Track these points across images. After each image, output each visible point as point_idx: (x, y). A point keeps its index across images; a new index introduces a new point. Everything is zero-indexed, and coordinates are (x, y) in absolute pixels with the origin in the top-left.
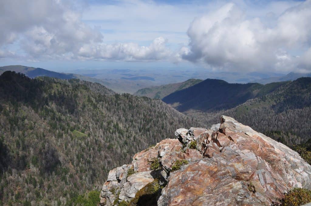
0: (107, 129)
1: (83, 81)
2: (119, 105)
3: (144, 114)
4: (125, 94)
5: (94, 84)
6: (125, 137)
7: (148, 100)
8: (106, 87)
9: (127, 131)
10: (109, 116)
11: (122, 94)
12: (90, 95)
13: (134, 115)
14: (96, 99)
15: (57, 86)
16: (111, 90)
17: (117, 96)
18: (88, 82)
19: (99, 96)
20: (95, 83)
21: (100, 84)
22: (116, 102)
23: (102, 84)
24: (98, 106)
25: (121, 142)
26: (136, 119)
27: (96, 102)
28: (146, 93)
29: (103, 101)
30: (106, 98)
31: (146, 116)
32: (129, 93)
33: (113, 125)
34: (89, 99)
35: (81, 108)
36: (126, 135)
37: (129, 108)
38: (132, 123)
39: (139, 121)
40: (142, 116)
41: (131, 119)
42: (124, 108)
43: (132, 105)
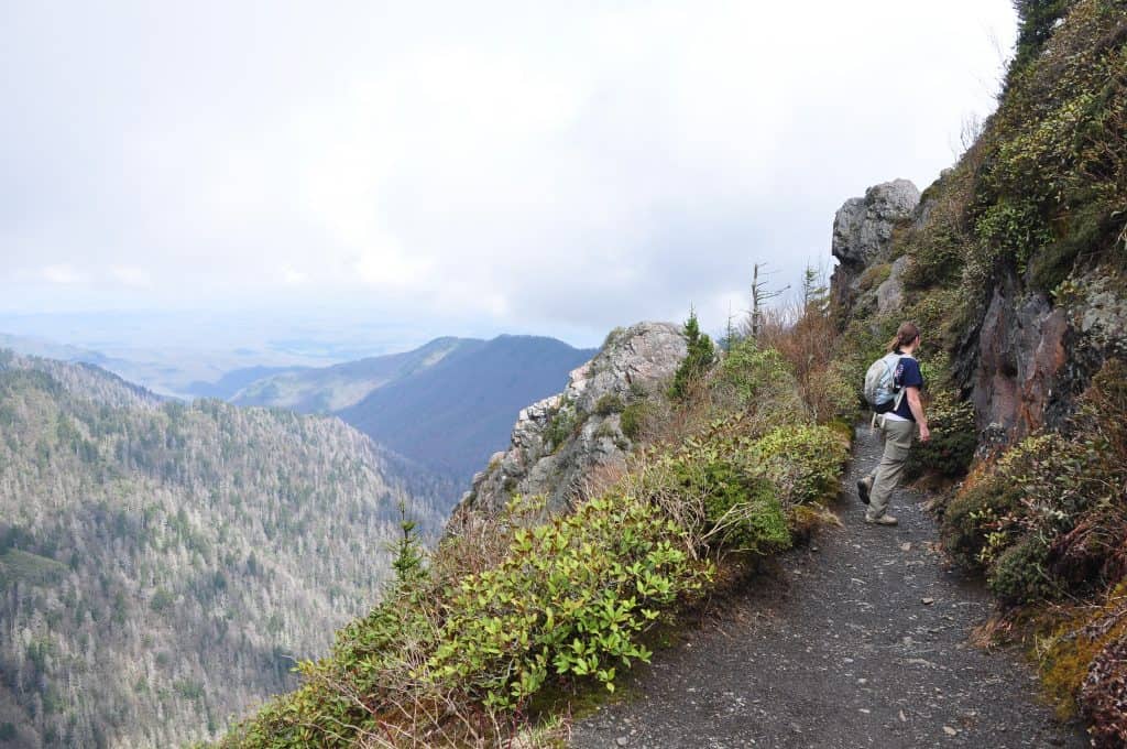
0: (144, 538)
1: (29, 357)
2: (182, 442)
3: (279, 472)
4: (203, 400)
5: (72, 368)
6: (215, 560)
7: (291, 419)
8: (123, 377)
9: (221, 539)
10: (147, 489)
11: (195, 402)
12: (67, 411)
13: (245, 478)
14: (90, 426)
16: (143, 388)
17: (174, 409)
18: (47, 360)
19: (104, 413)
20: (79, 363)
21: (99, 369)
22: (171, 432)
24: (100, 451)
26: (250, 493)
27: (92, 436)
29: (120, 432)
30: (130, 418)
31: (288, 480)
32: (219, 398)
33: (164, 520)
34: (65, 426)
35: (34, 462)
36: (219, 552)
37: (223, 453)
38: (238, 508)
39: (264, 498)
40: (273, 480)
41: (231, 494)
42: (204, 453)
43: (233, 442)
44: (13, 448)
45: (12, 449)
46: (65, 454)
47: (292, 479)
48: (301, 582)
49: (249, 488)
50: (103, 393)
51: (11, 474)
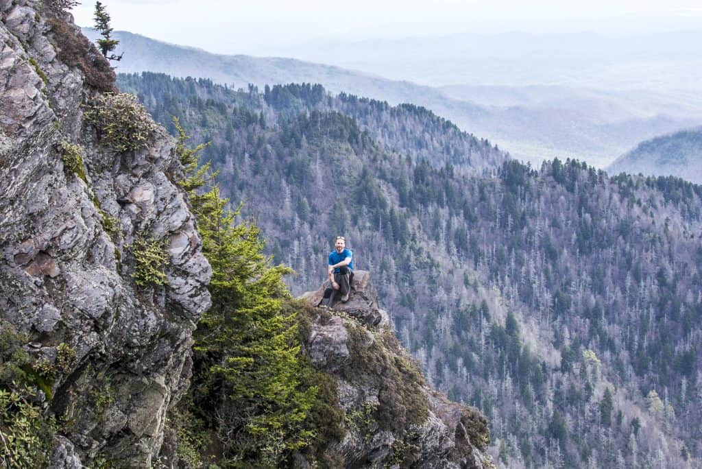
0: (455, 351)
1: (342, 96)
2: (521, 222)
3: (660, 275)
4: (556, 162)
5: (395, 113)
6: (550, 394)
7: (691, 196)
8: (463, 127)
9: (565, 368)
10: (466, 282)
11: (544, 163)
12: (371, 171)
13: (608, 280)
14: (399, 191)
15: (204, 124)
16: (486, 143)
17: (514, 174)
18: (363, 101)
19: (419, 175)
20: (404, 105)
21: (430, 114)
22: (507, 205)
23: (440, 112)
24: (409, 226)
25: (533, 424)
26: (615, 303)
27: (401, 206)
28: (684, 163)
29: (440, 203)
30: (453, 183)
31: (673, 288)
32: (581, 159)
33: (486, 331)
34: (366, 189)
35: (325, 234)
36: (559, 383)
37: (578, 240)
38: (594, 324)
39: (634, 314)
40: (649, 288)
41: (585, 302)
42: (552, 237)
43: (594, 225)
44: (302, 217)
45: (300, 217)
46: (364, 227)
47: (680, 287)
48: (680, 445)
49: (614, 294)
50: (431, 147)
51: (296, 249)
